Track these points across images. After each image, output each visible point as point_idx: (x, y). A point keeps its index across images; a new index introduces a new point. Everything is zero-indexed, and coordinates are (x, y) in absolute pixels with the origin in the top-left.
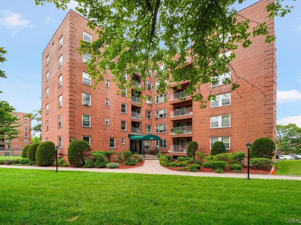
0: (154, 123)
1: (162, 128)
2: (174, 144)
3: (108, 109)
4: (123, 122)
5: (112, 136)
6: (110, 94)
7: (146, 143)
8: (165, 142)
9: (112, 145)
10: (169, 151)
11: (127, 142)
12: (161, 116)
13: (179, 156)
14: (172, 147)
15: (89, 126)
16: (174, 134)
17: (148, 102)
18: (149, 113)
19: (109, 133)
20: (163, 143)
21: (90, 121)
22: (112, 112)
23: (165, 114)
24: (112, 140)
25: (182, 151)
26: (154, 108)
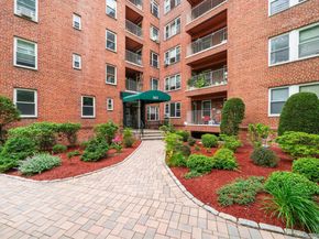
0: (163, 74)
1: (173, 82)
2: (193, 108)
3: (79, 36)
4: (111, 69)
5: (89, 92)
6: (84, 7)
7: (151, 110)
8: (178, 107)
9: (88, 111)
10: (186, 123)
11: (117, 105)
12: (173, 60)
13: (204, 133)
14: (189, 114)
15: (34, 66)
16: (193, 88)
17: (154, 39)
18: (155, 57)
19: (82, 87)
20: (175, 110)
21: (36, 55)
22: (86, 43)
23: (178, 56)
24: (88, 101)
25: (206, 122)
26: (162, 48)
